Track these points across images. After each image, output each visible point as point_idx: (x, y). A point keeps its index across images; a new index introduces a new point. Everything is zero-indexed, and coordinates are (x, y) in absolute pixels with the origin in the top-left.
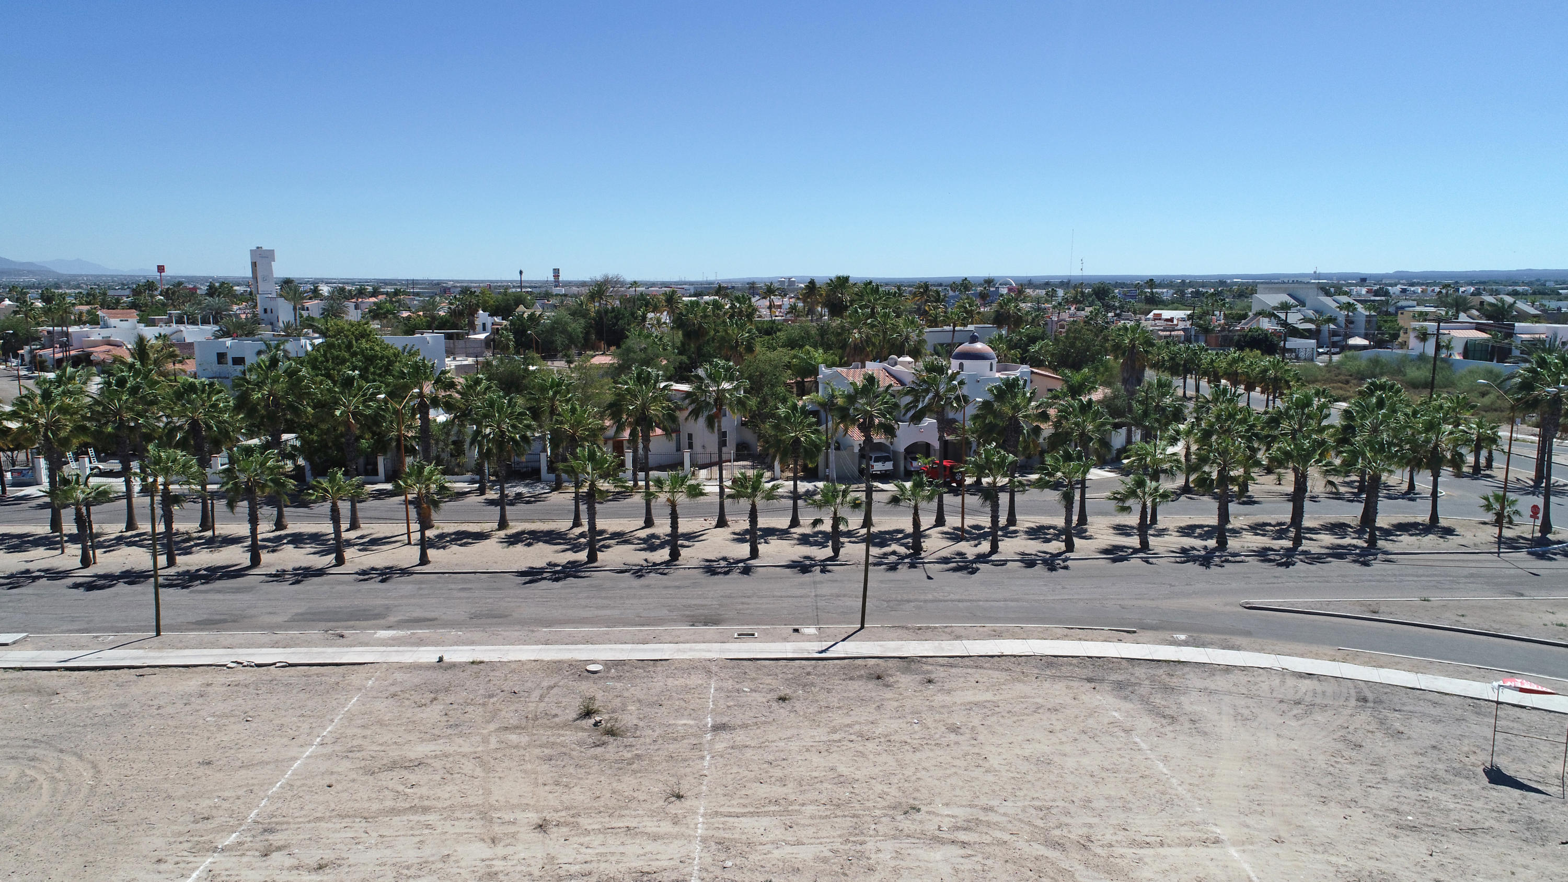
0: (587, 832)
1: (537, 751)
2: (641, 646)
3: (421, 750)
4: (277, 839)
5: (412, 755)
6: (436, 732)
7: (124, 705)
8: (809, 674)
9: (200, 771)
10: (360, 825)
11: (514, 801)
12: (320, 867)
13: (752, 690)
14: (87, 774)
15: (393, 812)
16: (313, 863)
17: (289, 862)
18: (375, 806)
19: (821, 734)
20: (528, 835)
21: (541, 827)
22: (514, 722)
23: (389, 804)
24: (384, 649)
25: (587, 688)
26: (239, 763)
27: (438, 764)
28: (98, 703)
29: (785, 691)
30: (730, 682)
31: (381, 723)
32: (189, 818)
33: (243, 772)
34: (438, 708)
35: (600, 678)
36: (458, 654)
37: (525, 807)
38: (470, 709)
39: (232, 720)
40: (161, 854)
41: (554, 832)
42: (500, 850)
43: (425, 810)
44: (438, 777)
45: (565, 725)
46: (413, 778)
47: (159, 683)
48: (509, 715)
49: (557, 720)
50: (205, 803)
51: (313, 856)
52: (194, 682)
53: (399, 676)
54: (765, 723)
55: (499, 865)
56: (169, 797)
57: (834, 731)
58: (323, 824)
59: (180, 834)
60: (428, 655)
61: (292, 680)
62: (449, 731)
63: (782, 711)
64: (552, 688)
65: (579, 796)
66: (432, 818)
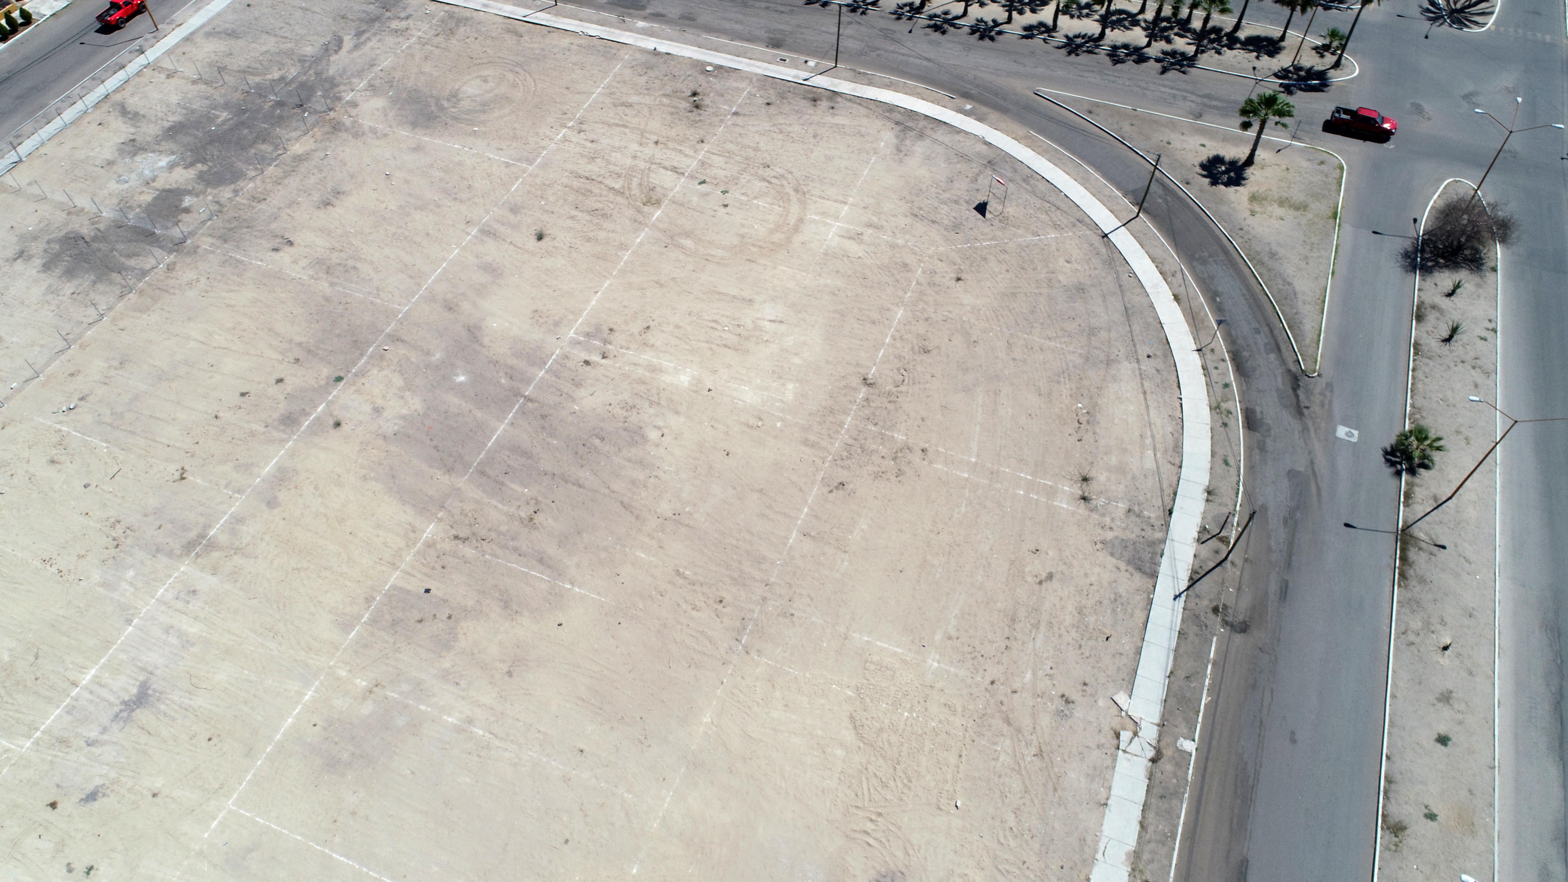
0: (668, 148)
1: (670, 109)
2: (736, 58)
3: (634, 99)
4: (584, 127)
5: (630, 101)
6: (641, 91)
7: (543, 50)
8: (789, 92)
9: (565, 92)
10: (607, 128)
11: (653, 130)
12: (592, 141)
13: (761, 96)
14: (533, 84)
15: (617, 125)
16: (591, 139)
17: (585, 137)
18: (613, 121)
19: (767, 126)
20: (652, 145)
21: (656, 143)
22: (668, 92)
23: (617, 121)
24: (636, 35)
25: (702, 79)
26: (576, 91)
27: (636, 107)
28: (535, 46)
29: (773, 98)
30: (756, 89)
31: (624, 82)
32: (560, 112)
33: (577, 96)
34: (645, 78)
35: (709, 75)
36: (664, 47)
37: (654, 133)
38: (656, 81)
39: (578, 67)
40: (552, 125)
41: (660, 146)
42: (641, 149)
43: (626, 127)
44: (634, 113)
45: (684, 99)
46: (627, 111)
47: (554, 39)
48: (669, 89)
49: (683, 94)
50: (566, 107)
51: (592, 136)
52: (565, 41)
53: (638, 55)
54: (753, 115)
55: (639, 154)
56: (555, 102)
57: (775, 125)
58: (596, 125)
59: (557, 118)
60: (650, 44)
61: (600, 48)
62: (646, 92)
63: (764, 110)
64: (689, 76)
65: (673, 133)
66: (627, 131)
